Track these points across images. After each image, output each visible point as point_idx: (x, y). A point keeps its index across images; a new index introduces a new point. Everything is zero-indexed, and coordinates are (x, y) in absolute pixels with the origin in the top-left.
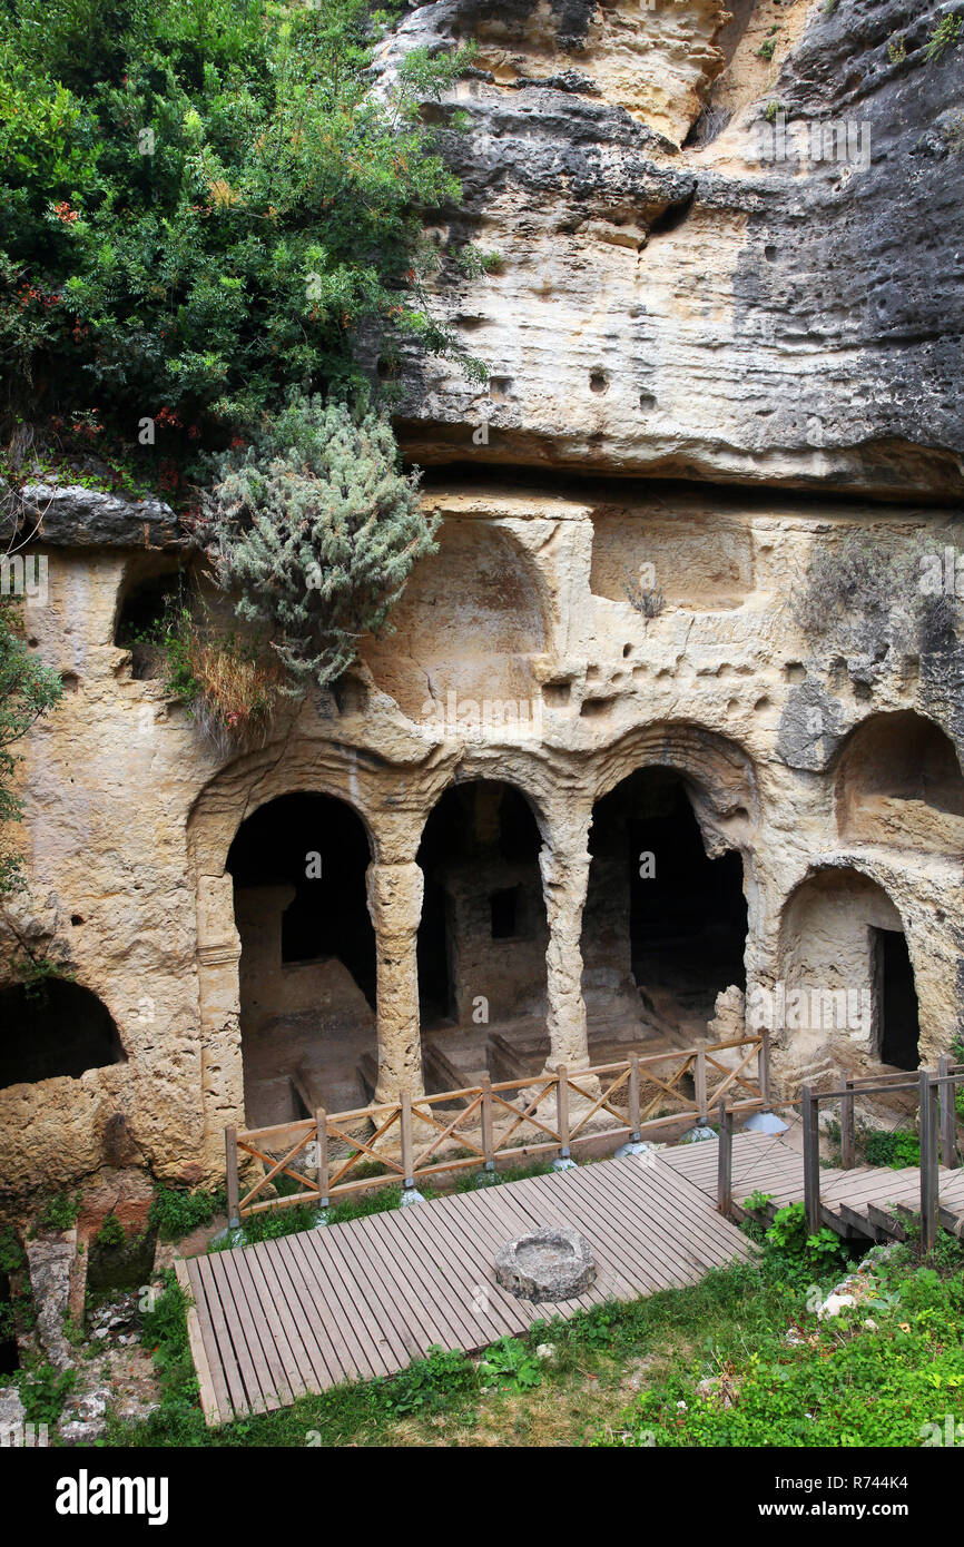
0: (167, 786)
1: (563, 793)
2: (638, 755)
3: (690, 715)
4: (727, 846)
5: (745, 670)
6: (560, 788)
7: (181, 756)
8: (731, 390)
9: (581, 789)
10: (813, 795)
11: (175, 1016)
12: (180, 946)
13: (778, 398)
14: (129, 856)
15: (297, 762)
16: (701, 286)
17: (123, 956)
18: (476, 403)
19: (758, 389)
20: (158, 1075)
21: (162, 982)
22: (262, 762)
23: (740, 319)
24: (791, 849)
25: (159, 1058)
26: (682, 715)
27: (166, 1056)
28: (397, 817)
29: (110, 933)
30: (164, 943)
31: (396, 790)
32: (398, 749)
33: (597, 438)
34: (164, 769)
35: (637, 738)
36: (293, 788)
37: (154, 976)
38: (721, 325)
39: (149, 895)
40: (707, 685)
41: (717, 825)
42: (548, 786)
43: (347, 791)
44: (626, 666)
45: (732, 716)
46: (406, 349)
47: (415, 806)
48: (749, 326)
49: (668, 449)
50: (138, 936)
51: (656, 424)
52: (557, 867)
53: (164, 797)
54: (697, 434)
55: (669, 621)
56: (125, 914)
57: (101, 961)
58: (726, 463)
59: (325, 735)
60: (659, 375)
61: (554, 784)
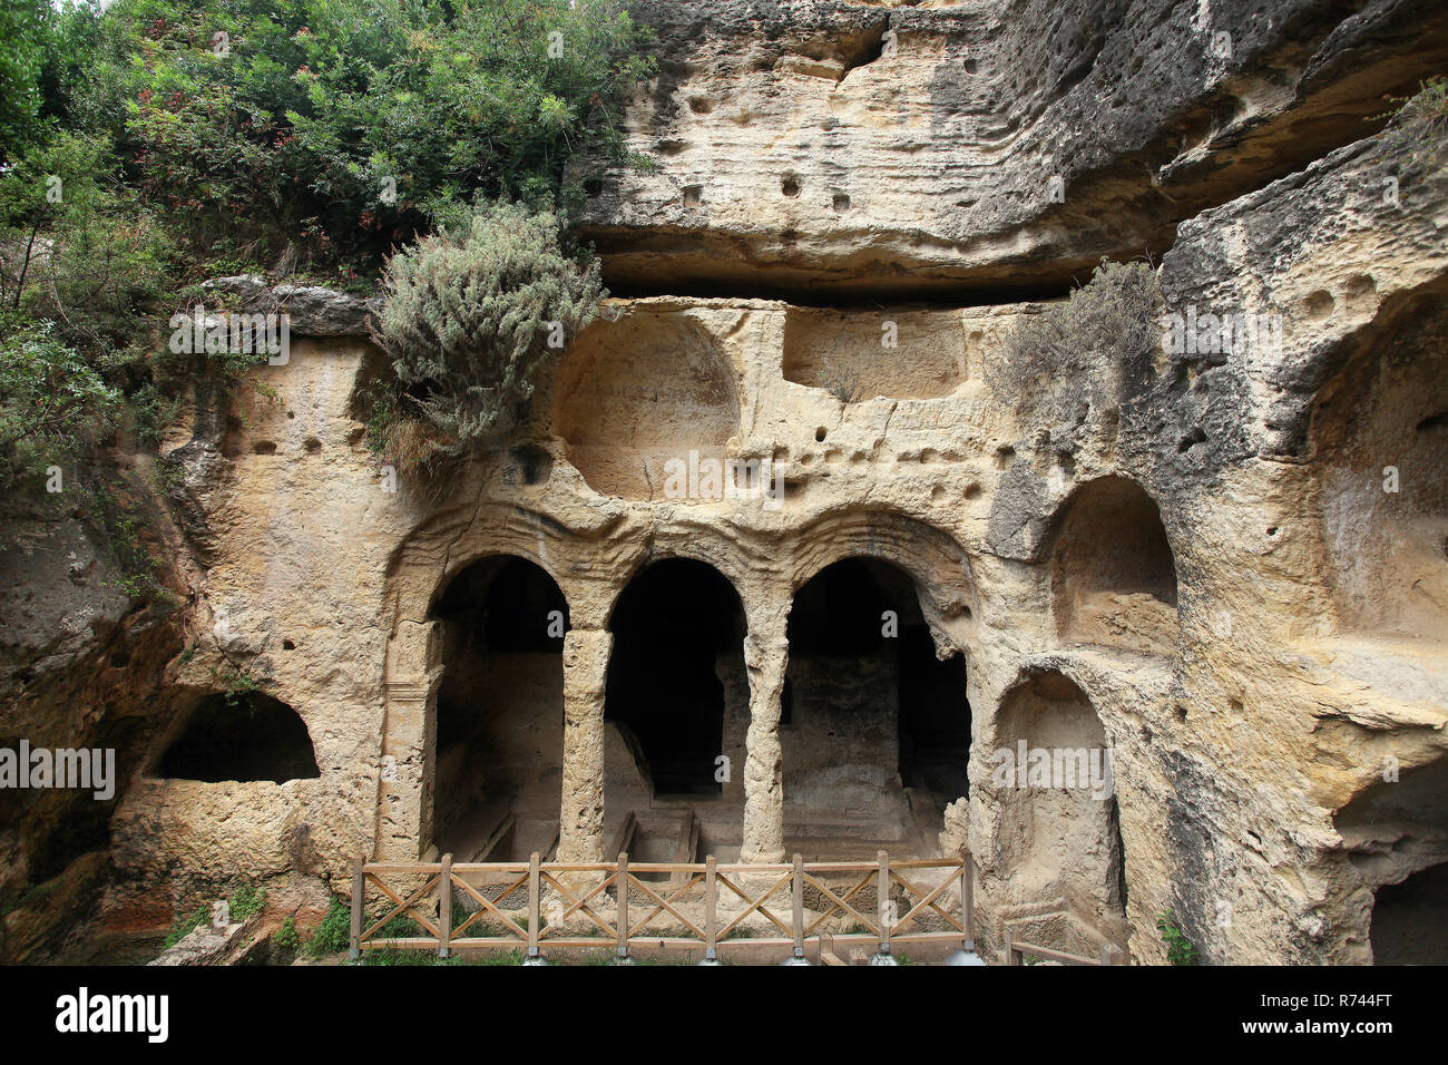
0: (372, 537)
1: (757, 574)
2: (842, 543)
3: (888, 500)
4: (952, 647)
5: (951, 456)
6: (753, 570)
7: (386, 511)
8: (929, 186)
9: (777, 572)
10: (1024, 588)
11: (362, 742)
12: (368, 679)
13: (981, 189)
14: (334, 593)
15: (488, 525)
16: (897, 99)
17: (326, 681)
18: (665, 208)
19: (958, 182)
20: (341, 794)
21: (355, 710)
22: (457, 521)
23: (937, 123)
24: (1004, 649)
25: (343, 780)
26: (879, 499)
27: (350, 778)
28: (586, 585)
29: (314, 660)
30: (356, 674)
31: (581, 557)
32: (573, 516)
33: (790, 235)
34: (373, 521)
35: (834, 523)
36: (489, 549)
37: (349, 704)
38: (919, 130)
39: (349, 630)
40: (909, 470)
41: (942, 625)
42: (740, 566)
43: (536, 555)
44: (819, 449)
45: (937, 503)
46: (609, 171)
47: (602, 575)
48: (949, 127)
49: (864, 242)
50: (337, 666)
51: (850, 220)
52: (756, 651)
53: (369, 545)
54: (894, 226)
55: (867, 408)
56: (329, 645)
57: (306, 683)
58: (927, 253)
59: (507, 499)
60: (852, 176)
61: (746, 565)
